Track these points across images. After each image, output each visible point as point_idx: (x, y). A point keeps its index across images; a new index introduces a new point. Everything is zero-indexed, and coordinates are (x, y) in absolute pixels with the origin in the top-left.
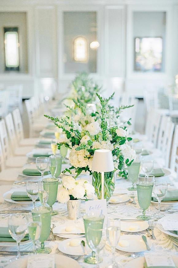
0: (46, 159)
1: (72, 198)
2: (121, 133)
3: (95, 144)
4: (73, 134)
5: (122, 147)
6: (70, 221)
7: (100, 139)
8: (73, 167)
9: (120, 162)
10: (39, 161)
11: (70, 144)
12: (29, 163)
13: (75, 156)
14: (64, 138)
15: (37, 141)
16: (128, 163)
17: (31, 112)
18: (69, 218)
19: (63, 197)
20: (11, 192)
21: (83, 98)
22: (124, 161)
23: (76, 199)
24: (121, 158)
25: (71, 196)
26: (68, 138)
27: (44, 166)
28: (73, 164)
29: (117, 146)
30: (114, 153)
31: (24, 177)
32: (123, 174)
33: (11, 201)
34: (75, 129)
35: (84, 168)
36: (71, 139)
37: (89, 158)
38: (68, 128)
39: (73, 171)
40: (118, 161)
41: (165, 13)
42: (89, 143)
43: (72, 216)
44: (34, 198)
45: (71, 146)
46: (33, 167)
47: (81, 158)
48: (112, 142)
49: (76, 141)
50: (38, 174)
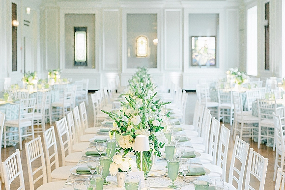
0: (104, 144)
1: (120, 171)
2: (156, 123)
3: (137, 131)
4: (122, 124)
5: (157, 134)
6: (118, 188)
7: (141, 127)
8: (122, 149)
9: (155, 145)
10: (98, 145)
11: (120, 131)
12: (91, 147)
13: (123, 140)
14: (115, 127)
15: (99, 129)
16: (162, 145)
17: (95, 103)
18: (118, 186)
19: (113, 170)
20: (76, 168)
21: (137, 94)
22: (159, 144)
23: (123, 172)
24: (156, 141)
25: (119, 169)
26: (119, 127)
27: (102, 149)
28: (121, 146)
29: (153, 133)
30: (150, 138)
31: (86, 157)
32: (157, 153)
33: (75, 174)
34: (123, 120)
35: (129, 149)
36: (120, 128)
37: (133, 141)
38: (118, 120)
39: (122, 151)
40: (154, 144)
41: (218, 14)
42: (133, 130)
43: (120, 185)
44: (93, 172)
45: (120, 133)
46: (94, 150)
47: (127, 141)
48: (149, 130)
49: (124, 130)
50: (98, 155)
